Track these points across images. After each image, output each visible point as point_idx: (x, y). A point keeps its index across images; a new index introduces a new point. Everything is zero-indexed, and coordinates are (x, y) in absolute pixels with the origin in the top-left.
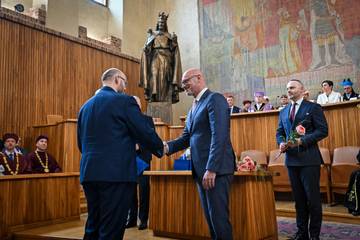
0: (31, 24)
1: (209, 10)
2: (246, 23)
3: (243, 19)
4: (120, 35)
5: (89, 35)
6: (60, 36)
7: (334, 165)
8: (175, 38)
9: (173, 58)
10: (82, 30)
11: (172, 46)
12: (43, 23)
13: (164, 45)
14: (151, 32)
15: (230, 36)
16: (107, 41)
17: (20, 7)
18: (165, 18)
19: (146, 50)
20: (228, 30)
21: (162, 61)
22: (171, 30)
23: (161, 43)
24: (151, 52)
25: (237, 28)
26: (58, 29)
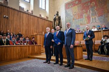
0: (30, 14)
1: (68, 10)
2: (76, 13)
3: (75, 12)
4: (48, 16)
5: (42, 16)
6: (36, 17)
7: (95, 44)
8: (60, 17)
9: (60, 21)
10: (40, 15)
11: (59, 18)
12: (32, 14)
13: (58, 18)
14: (55, 15)
15: (72, 16)
16: (45, 17)
17: (28, 11)
18: (58, 12)
19: (54, 19)
20: (71, 15)
21: (57, 22)
22: (59, 15)
23: (57, 18)
24: (55, 20)
25: (74, 14)
26: (35, 15)
